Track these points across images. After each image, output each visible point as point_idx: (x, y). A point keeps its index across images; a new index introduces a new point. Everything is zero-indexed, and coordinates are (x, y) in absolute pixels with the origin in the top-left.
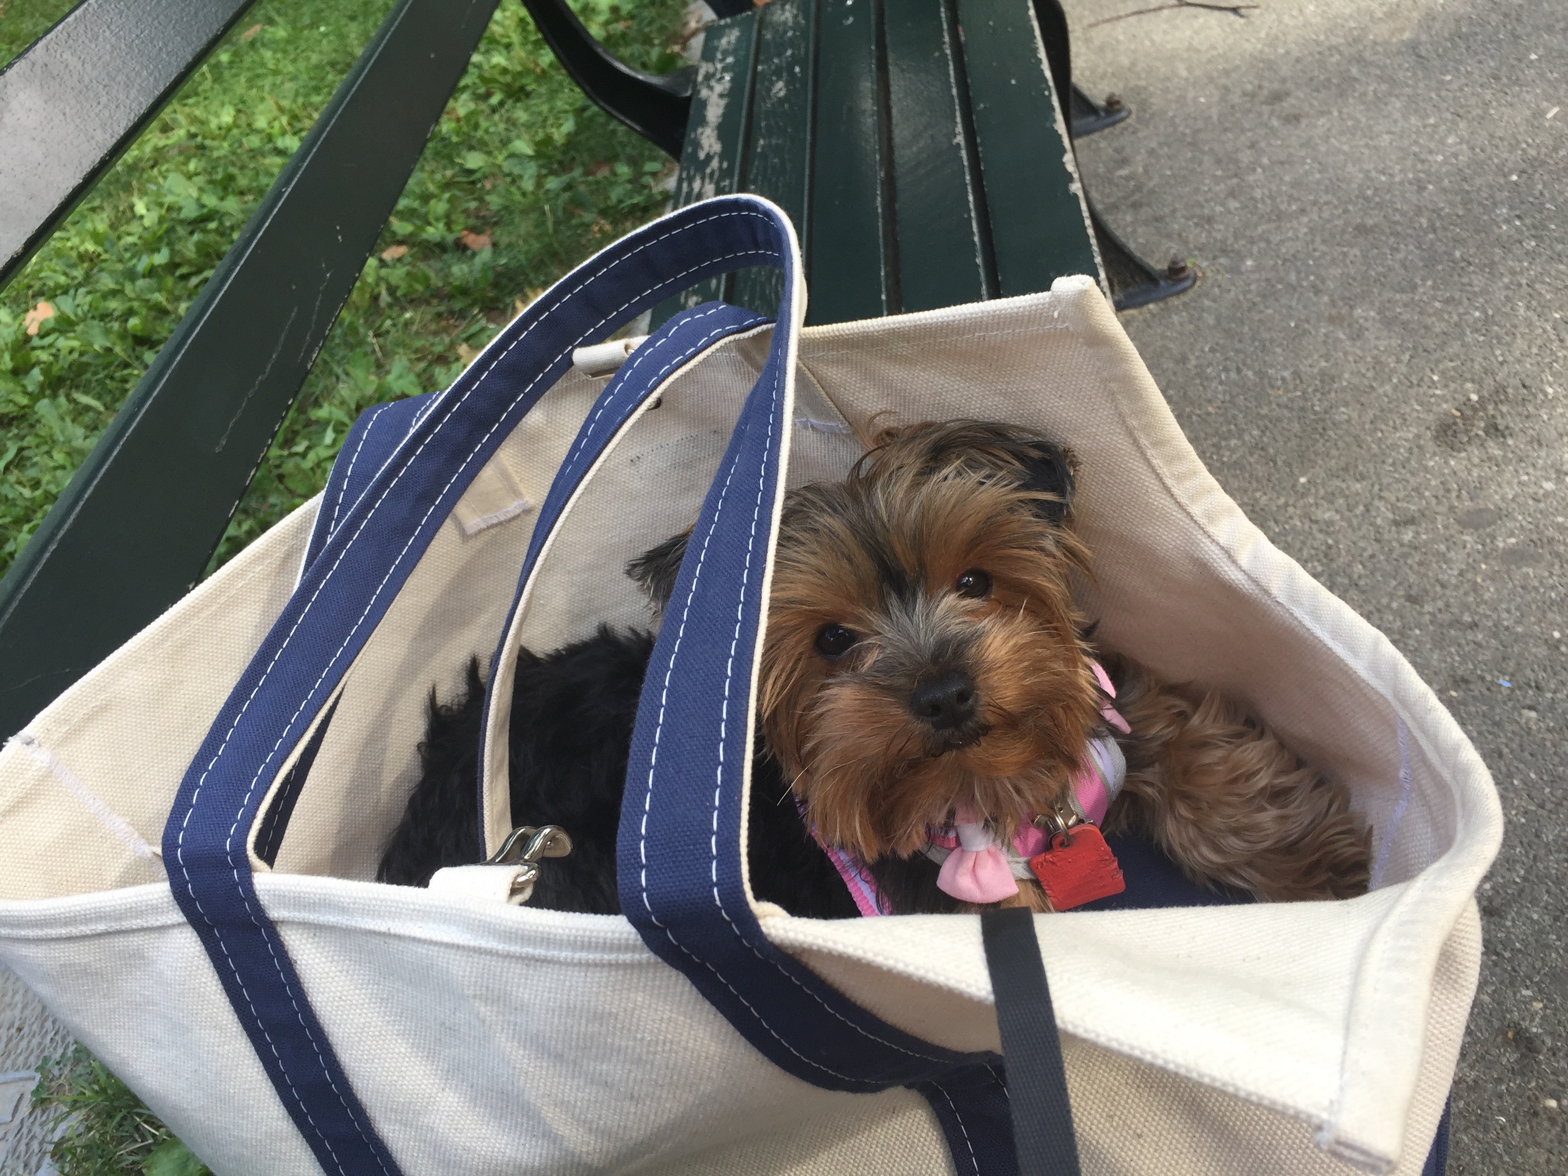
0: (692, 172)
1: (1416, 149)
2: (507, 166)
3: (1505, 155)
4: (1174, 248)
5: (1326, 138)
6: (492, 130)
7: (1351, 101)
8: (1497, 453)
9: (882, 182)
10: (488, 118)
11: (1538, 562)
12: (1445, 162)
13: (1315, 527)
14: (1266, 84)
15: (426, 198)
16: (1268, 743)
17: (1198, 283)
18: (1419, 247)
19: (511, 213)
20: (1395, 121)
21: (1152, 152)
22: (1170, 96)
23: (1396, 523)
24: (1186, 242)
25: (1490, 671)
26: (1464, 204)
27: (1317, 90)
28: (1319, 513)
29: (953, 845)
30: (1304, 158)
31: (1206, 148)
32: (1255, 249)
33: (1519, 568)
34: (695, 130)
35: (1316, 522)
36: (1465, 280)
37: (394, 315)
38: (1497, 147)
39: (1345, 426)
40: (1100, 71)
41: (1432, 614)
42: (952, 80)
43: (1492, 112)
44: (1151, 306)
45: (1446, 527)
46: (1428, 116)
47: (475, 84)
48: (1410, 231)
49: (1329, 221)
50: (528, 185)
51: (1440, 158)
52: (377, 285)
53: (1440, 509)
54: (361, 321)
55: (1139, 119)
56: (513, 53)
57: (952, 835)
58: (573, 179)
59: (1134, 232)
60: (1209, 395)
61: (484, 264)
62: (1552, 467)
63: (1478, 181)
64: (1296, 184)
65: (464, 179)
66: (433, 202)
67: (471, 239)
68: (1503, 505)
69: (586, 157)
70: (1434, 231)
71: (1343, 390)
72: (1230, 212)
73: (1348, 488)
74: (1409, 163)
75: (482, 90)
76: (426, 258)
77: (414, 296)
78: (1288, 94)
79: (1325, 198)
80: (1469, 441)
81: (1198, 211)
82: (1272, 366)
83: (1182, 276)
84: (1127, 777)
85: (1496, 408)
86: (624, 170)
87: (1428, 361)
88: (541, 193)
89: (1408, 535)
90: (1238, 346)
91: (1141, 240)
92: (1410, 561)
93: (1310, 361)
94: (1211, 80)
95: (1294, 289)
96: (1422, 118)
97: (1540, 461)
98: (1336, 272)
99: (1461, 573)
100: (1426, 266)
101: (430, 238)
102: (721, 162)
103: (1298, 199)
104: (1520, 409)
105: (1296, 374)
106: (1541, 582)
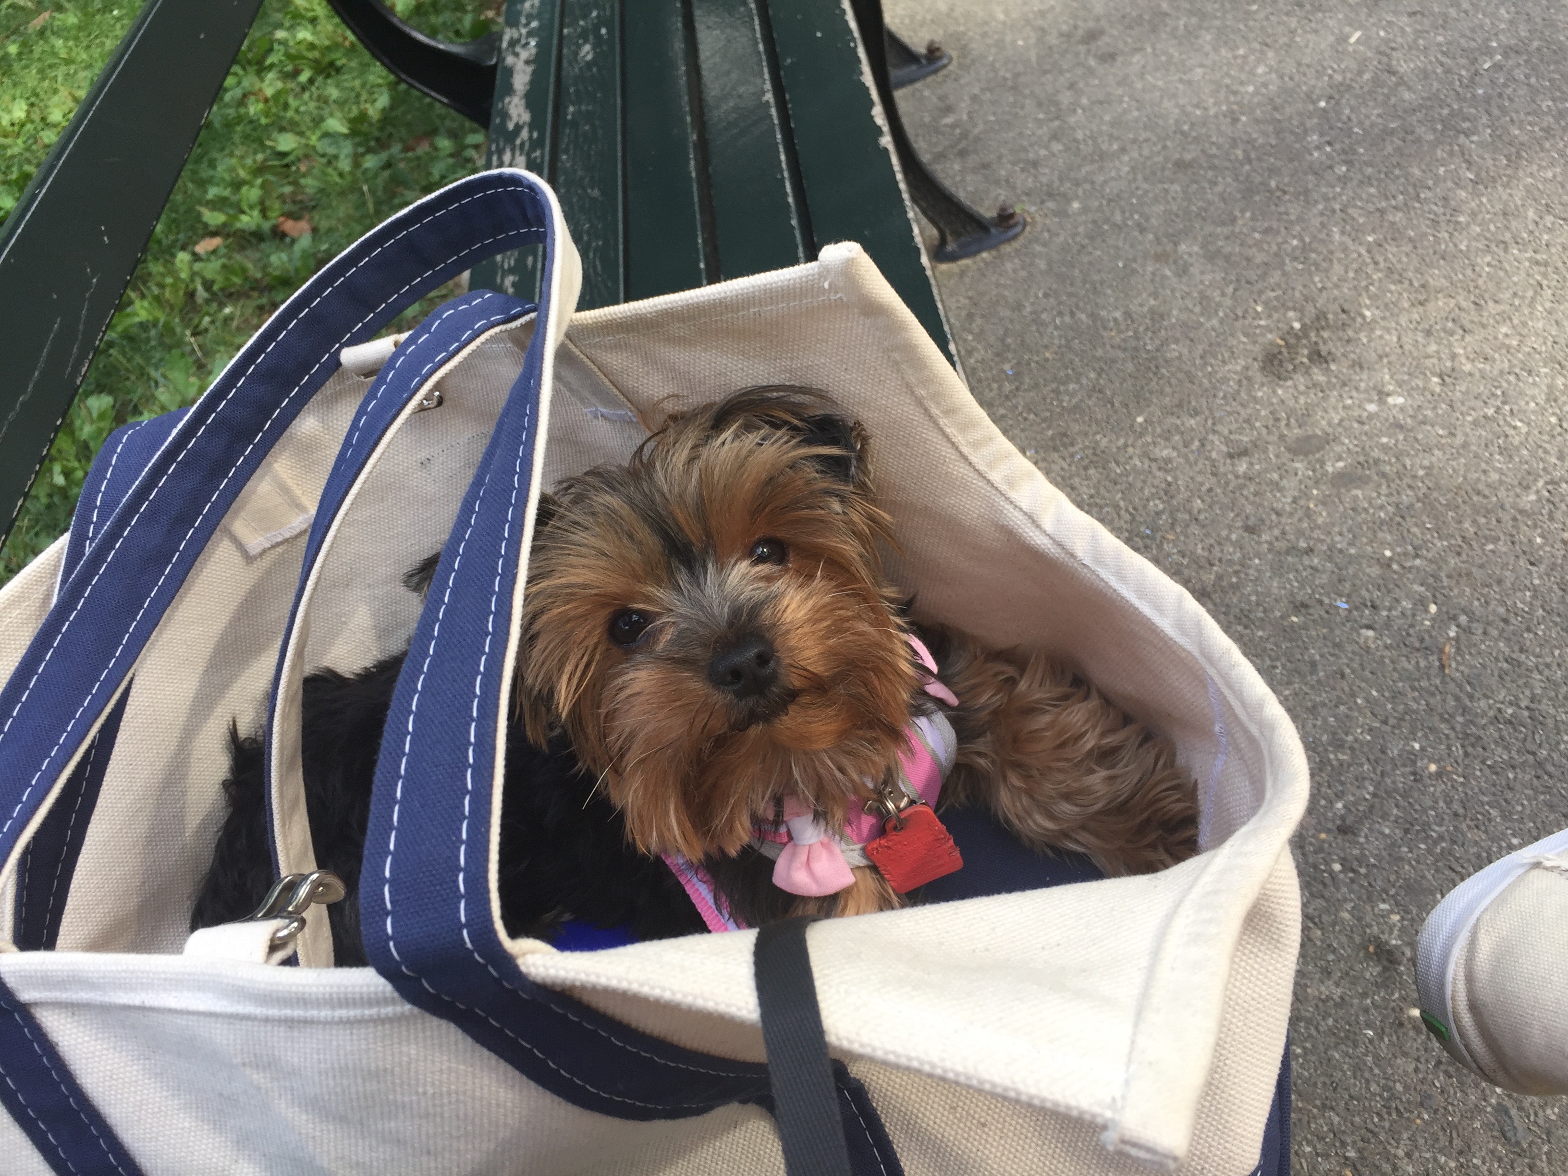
0: (501, 144)
1: (1227, 81)
2: (323, 146)
3: (1313, 82)
4: (1002, 195)
5: (1142, 76)
6: (302, 109)
7: (1164, 36)
8: (1321, 378)
9: (695, 146)
10: (296, 96)
11: (1366, 483)
12: (1257, 92)
13: (1154, 466)
14: (1080, 23)
15: (237, 185)
16: (1094, 703)
17: (1028, 228)
18: (1236, 179)
19: (328, 196)
20: (1207, 54)
21: (974, 98)
22: (989, 41)
23: (1231, 456)
24: (1014, 188)
25: (1328, 595)
26: (1277, 133)
27: (1131, 28)
28: (1157, 451)
29: (785, 840)
30: (1122, 96)
31: (1027, 92)
32: (1080, 192)
33: (1348, 491)
34: (502, 99)
35: (1155, 460)
36: (1282, 209)
37: (212, 311)
38: (1305, 75)
39: (1176, 363)
40: (919, 18)
41: (1270, 543)
42: (758, 35)
43: (1298, 39)
44: (985, 255)
45: (1277, 456)
46: (1238, 48)
47: (281, 61)
48: (1228, 164)
49: (1148, 158)
50: (345, 165)
51: (1251, 89)
52: (192, 281)
53: (1271, 438)
54: (177, 320)
55: (961, 66)
56: (319, 28)
57: (783, 830)
58: (391, 156)
59: (963, 180)
60: (1045, 341)
61: (304, 251)
62: (1375, 388)
63: (1288, 110)
64: (1114, 124)
65: (276, 163)
66: (244, 189)
67: (289, 226)
68: (1330, 430)
69: (403, 132)
70: (1250, 161)
71: (1173, 326)
72: (1054, 155)
73: (1183, 424)
74: (1222, 94)
75: (289, 68)
76: (242, 248)
77: (233, 290)
78: (1102, 32)
79: (1144, 135)
80: (1295, 370)
81: (1023, 156)
82: (1104, 307)
83: (1012, 222)
84: (959, 749)
85: (1317, 335)
86: (445, 144)
87: (1252, 292)
88: (359, 174)
89: (1242, 467)
90: (1070, 289)
91: (970, 189)
92: (1245, 493)
93: (1139, 300)
94: (1028, 21)
95: (1120, 228)
96: (1232, 50)
97: (1363, 385)
98: (1160, 209)
99: (1295, 501)
100: (1244, 198)
101: (246, 228)
102: (531, 132)
103: (1118, 138)
104: (1341, 334)
105: (1128, 314)
106: (1370, 503)
